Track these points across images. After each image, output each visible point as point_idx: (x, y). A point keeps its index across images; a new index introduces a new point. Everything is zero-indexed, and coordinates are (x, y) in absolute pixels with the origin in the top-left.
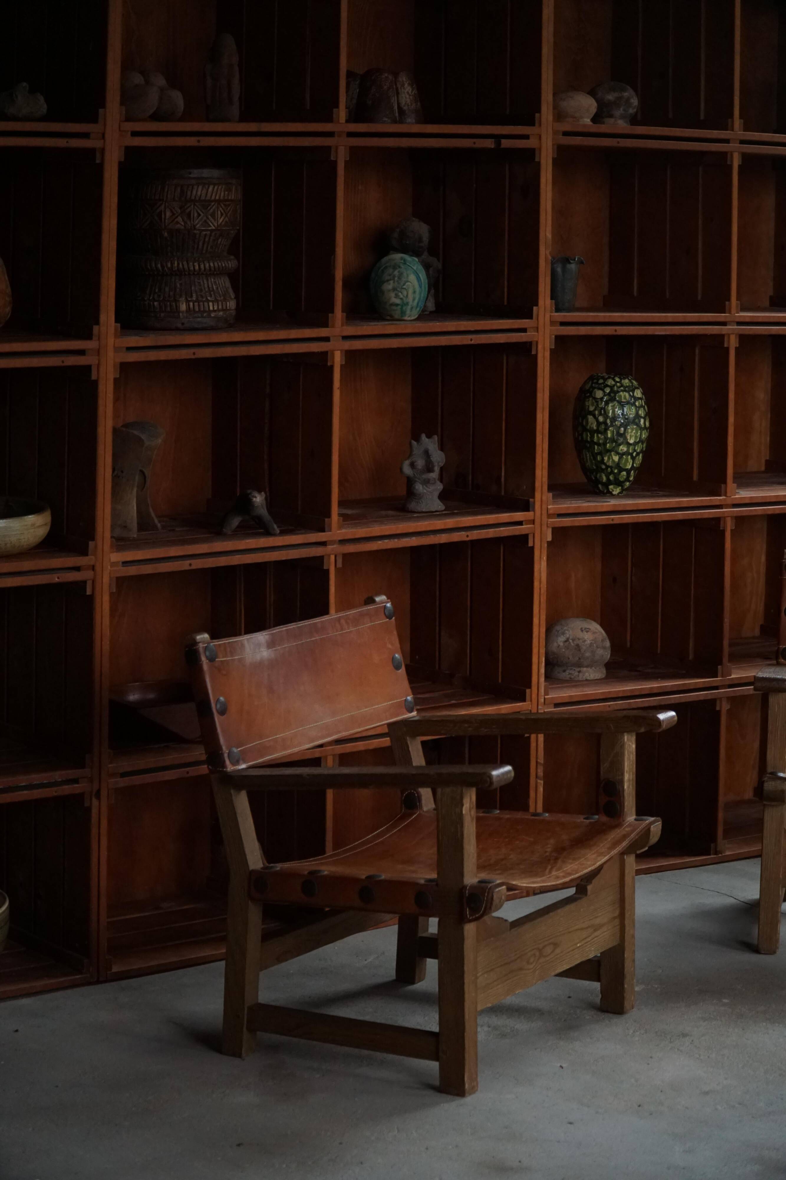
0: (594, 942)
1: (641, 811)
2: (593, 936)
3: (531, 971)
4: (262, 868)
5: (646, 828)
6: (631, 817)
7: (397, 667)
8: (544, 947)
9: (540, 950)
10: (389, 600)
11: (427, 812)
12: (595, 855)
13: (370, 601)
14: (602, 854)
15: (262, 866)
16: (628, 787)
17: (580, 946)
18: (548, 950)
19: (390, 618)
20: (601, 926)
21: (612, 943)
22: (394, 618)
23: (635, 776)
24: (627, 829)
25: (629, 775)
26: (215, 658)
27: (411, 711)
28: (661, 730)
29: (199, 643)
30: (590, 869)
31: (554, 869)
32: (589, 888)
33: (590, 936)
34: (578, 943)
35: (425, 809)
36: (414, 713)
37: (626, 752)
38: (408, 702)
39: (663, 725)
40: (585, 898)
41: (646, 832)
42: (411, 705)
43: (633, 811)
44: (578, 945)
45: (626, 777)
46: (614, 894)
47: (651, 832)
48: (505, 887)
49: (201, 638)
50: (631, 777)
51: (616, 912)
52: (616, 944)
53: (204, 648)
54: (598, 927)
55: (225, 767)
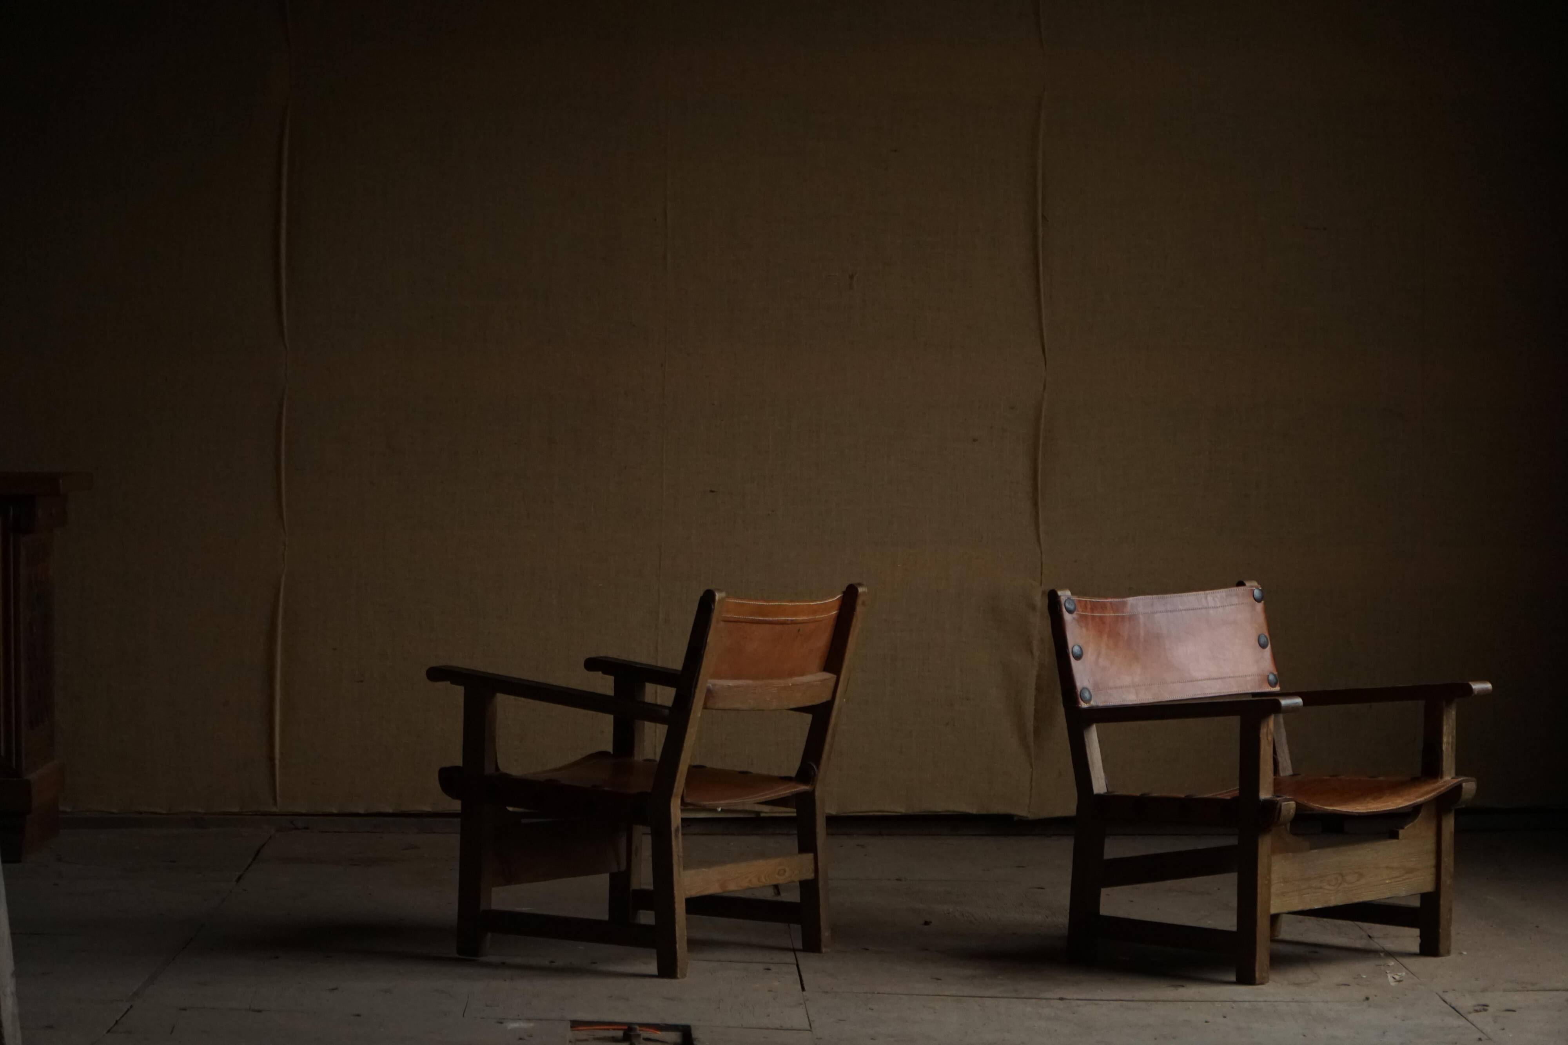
0: (1407, 883)
1: (1458, 773)
2: (1405, 877)
3: (1335, 892)
4: (1103, 793)
6: (1447, 775)
7: (1263, 646)
8: (1346, 873)
9: (1342, 875)
10: (1259, 586)
13: (1241, 584)
15: (1103, 791)
16: (1447, 749)
17: (1390, 884)
18: (1350, 878)
19: (1259, 602)
20: (1416, 870)
21: (1428, 888)
22: (1263, 602)
24: (1442, 784)
25: (1448, 738)
26: (1076, 612)
27: (1274, 686)
28: (1476, 698)
29: (1062, 597)
32: (1401, 832)
33: (1401, 876)
34: (1385, 879)
36: (1278, 688)
37: (1445, 717)
38: (1271, 677)
39: (1476, 693)
40: (1396, 841)
41: (1458, 788)
42: (1275, 680)
43: (1453, 771)
44: (1387, 882)
45: (1445, 739)
46: (1430, 845)
47: (1463, 790)
48: (1293, 802)
49: (1064, 595)
50: (1450, 740)
51: (1432, 862)
52: (1432, 891)
53: (1065, 602)
54: (1411, 871)
55: (1078, 703)
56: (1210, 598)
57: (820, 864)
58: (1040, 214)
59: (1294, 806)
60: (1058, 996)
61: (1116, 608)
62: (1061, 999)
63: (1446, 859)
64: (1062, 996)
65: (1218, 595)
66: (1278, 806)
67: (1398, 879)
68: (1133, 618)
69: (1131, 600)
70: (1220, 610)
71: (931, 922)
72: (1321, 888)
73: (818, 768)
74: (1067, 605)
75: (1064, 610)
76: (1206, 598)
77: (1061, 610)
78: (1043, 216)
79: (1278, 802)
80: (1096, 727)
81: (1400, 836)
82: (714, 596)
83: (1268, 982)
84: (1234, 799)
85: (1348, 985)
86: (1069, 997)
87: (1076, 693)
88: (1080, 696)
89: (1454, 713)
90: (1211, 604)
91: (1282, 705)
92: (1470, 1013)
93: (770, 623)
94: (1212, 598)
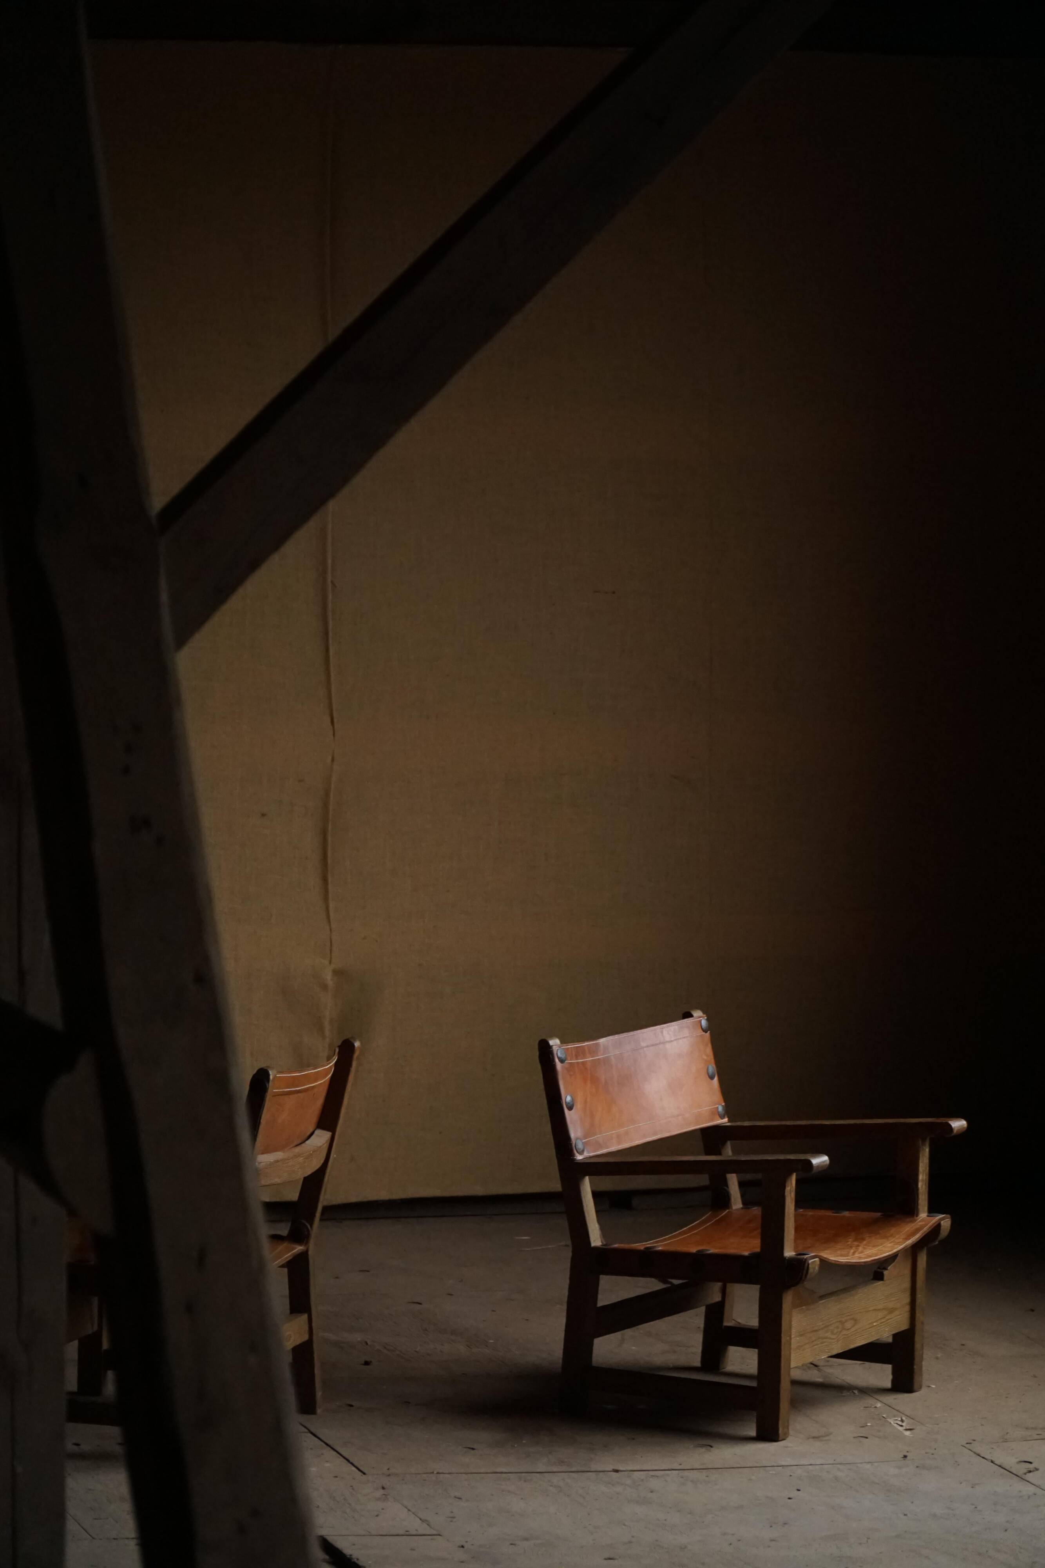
0: (888, 1323)
1: (932, 1210)
2: (887, 1318)
3: (836, 1340)
4: (601, 1245)
5: (938, 1222)
6: (923, 1215)
7: (712, 1078)
8: (846, 1321)
9: (842, 1323)
10: (705, 1015)
11: (735, 1210)
12: (892, 1244)
13: (688, 1015)
14: (899, 1244)
15: (601, 1244)
16: (922, 1187)
17: (875, 1325)
18: (848, 1325)
19: (706, 1032)
20: (896, 1309)
21: (904, 1326)
22: (709, 1032)
23: (927, 1177)
24: (920, 1223)
25: (923, 1175)
26: (565, 1060)
27: (722, 1118)
28: (952, 1135)
29: (553, 1046)
30: (887, 1254)
31: (857, 1253)
32: (886, 1272)
33: (884, 1317)
34: (874, 1322)
35: (734, 1207)
36: (726, 1120)
37: (921, 1155)
38: (720, 1109)
39: (955, 1132)
40: (882, 1282)
41: (937, 1227)
42: (723, 1112)
43: (926, 1208)
44: (875, 1324)
45: (921, 1177)
46: (907, 1284)
47: (942, 1228)
48: (817, 1259)
49: (554, 1042)
50: (924, 1177)
51: (907, 1299)
52: (906, 1328)
53: (557, 1051)
54: (891, 1311)
55: (573, 1155)
56: (665, 1032)
57: (314, 1324)
58: (329, 580)
59: (818, 1263)
60: (611, 1468)
61: (594, 1051)
62: (617, 1471)
63: (919, 1296)
64: (616, 1468)
65: (672, 1028)
66: (807, 1264)
67: (883, 1320)
68: (606, 1061)
69: (602, 1041)
70: (675, 1043)
71: (371, 1362)
72: (826, 1338)
73: (311, 1226)
74: (559, 1054)
75: (557, 1060)
76: (662, 1032)
77: (553, 1060)
78: (332, 582)
79: (806, 1260)
80: (589, 1178)
81: (885, 1278)
82: (268, 1075)
83: (788, 1437)
84: (754, 1256)
85: (867, 1438)
86: (621, 1469)
87: (571, 1145)
88: (575, 1146)
89: (927, 1150)
90: (667, 1038)
91: (814, 1165)
92: (1025, 1474)
93: (298, 1092)
94: (667, 1032)
